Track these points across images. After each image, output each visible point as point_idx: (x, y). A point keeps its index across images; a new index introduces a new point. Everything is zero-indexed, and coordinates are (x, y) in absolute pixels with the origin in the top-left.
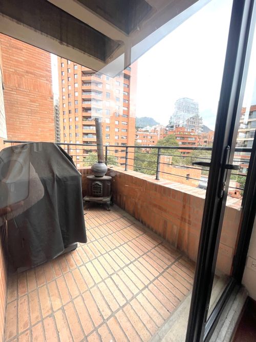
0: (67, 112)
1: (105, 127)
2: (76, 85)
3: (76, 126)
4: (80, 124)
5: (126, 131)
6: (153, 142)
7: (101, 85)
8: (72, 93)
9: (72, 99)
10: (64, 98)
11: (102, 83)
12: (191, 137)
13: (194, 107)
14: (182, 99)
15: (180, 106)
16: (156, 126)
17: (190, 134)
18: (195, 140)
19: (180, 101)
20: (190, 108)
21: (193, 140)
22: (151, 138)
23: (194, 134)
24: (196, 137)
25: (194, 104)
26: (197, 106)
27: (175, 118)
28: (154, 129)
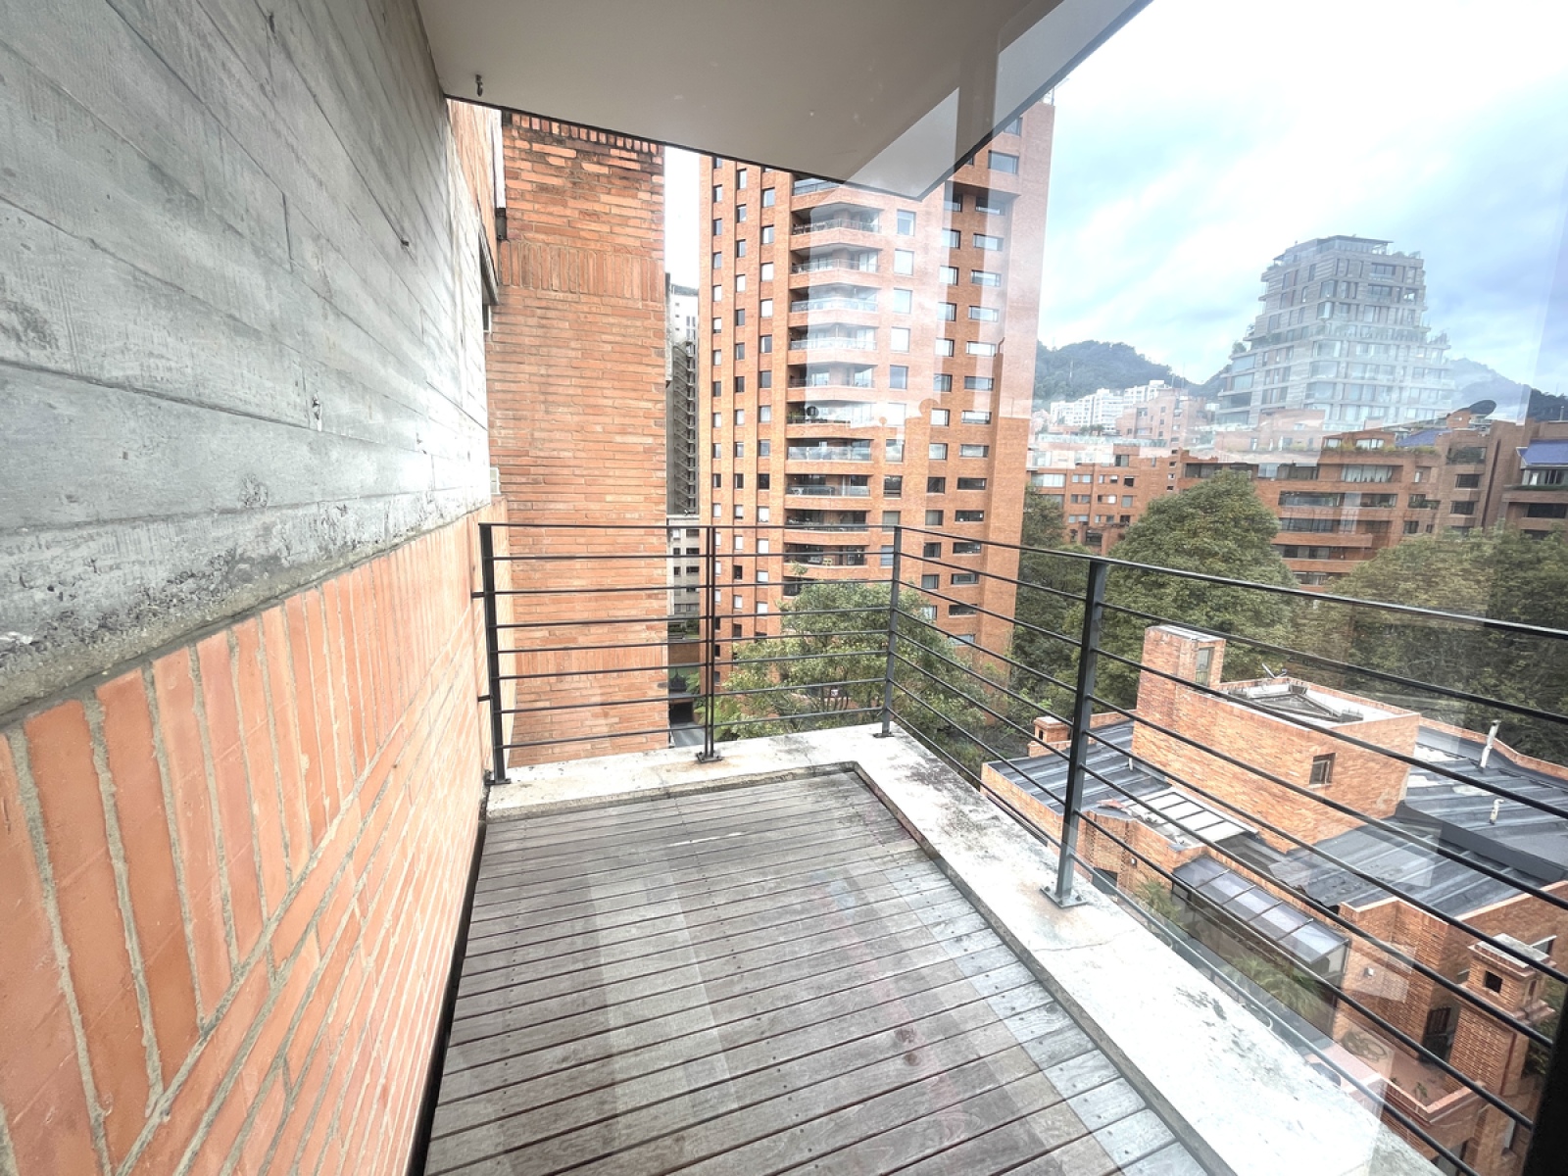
0: (727, 385)
1: (884, 444)
2: (768, 272)
3: (759, 443)
4: (777, 436)
5: (980, 452)
6: (1129, 482)
7: (873, 260)
8: (749, 305)
9: (748, 333)
10: (718, 325)
11: (876, 251)
12: (1360, 460)
13: (1390, 282)
14: (1314, 249)
15: (1299, 287)
16: (1146, 389)
17: (1355, 444)
18: (1389, 480)
19: (1296, 256)
20: (1360, 289)
21: (1377, 479)
22: (1118, 464)
23: (1381, 443)
24: (1397, 462)
25: (1394, 267)
26: (1411, 274)
27: (1259, 350)
28: (1135, 410)
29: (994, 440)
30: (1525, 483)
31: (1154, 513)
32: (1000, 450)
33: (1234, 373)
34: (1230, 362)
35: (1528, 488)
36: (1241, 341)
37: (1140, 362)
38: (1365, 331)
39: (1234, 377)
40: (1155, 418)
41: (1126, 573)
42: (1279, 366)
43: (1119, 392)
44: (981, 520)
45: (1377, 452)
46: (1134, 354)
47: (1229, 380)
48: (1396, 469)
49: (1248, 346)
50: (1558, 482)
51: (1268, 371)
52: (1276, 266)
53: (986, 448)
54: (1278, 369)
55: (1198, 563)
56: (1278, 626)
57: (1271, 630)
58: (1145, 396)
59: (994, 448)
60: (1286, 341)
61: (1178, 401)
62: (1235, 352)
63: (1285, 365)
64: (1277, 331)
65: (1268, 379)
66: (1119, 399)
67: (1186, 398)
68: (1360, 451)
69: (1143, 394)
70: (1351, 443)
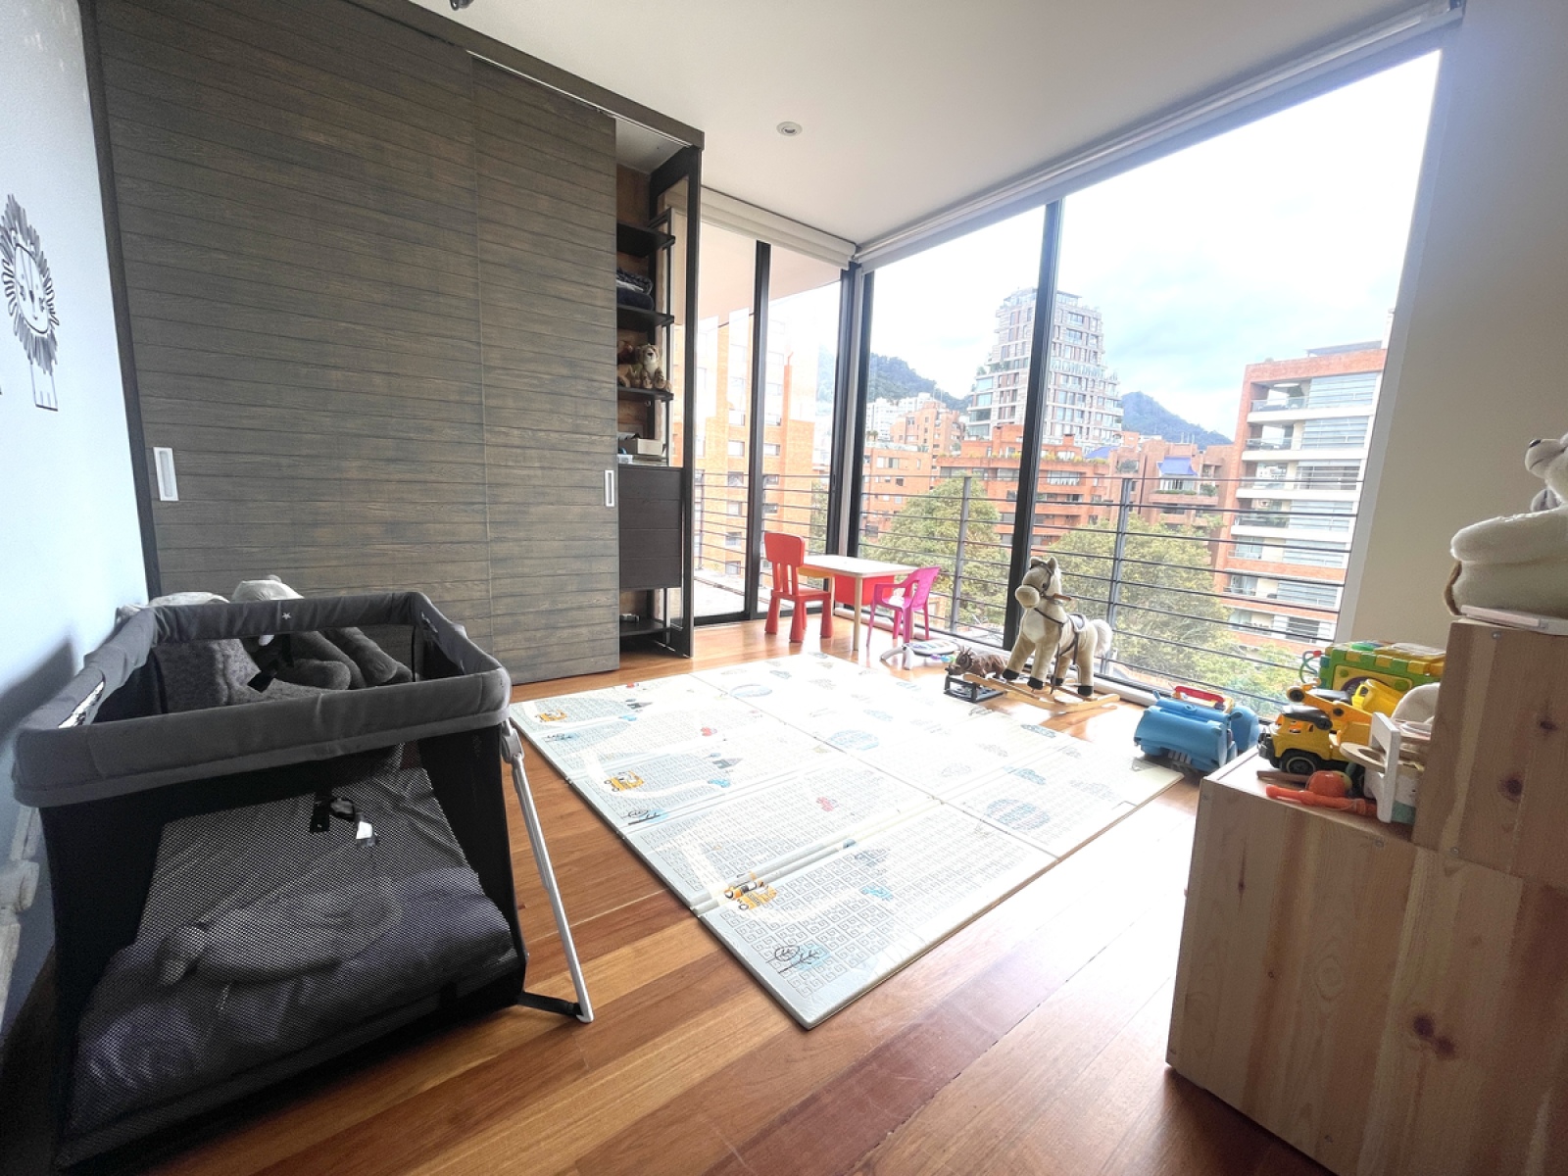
5: (773, 450)
6: (900, 483)
12: (1059, 468)
13: (1081, 329)
14: (1030, 295)
15: (1021, 325)
16: (916, 401)
17: (1056, 454)
18: (1078, 484)
19: (1018, 300)
20: (1062, 331)
21: (1070, 483)
22: (891, 466)
23: (1073, 454)
24: (1082, 470)
25: (1083, 317)
26: (1094, 323)
27: (996, 374)
28: (904, 420)
29: (784, 441)
30: (1161, 489)
31: (911, 506)
32: (790, 449)
33: (978, 391)
34: (975, 382)
35: (1162, 492)
36: (983, 365)
37: (912, 377)
38: (1066, 365)
39: (978, 395)
40: (920, 427)
41: (892, 555)
42: (1009, 388)
43: (895, 401)
44: (776, 511)
45: (1071, 462)
46: (907, 368)
47: (975, 397)
48: (1082, 475)
49: (987, 369)
50: (1180, 488)
51: (1002, 392)
52: (1005, 306)
53: (778, 446)
54: (1009, 391)
55: (943, 546)
56: (999, 594)
57: (994, 598)
58: (916, 407)
59: (784, 448)
60: (1014, 368)
61: (938, 413)
62: (979, 374)
63: (1014, 388)
64: (1008, 360)
65: (1002, 399)
66: (894, 408)
67: (944, 410)
68: (1059, 461)
69: (913, 405)
70: (1053, 453)
